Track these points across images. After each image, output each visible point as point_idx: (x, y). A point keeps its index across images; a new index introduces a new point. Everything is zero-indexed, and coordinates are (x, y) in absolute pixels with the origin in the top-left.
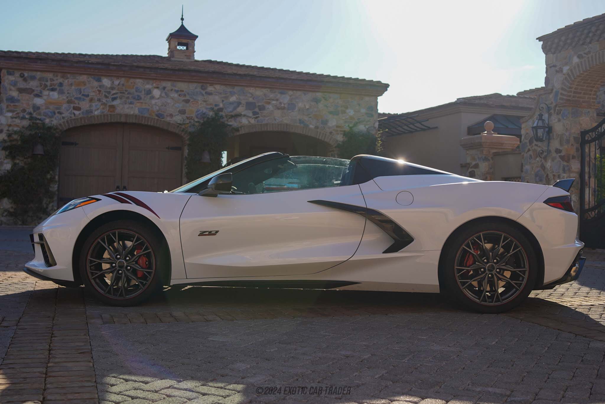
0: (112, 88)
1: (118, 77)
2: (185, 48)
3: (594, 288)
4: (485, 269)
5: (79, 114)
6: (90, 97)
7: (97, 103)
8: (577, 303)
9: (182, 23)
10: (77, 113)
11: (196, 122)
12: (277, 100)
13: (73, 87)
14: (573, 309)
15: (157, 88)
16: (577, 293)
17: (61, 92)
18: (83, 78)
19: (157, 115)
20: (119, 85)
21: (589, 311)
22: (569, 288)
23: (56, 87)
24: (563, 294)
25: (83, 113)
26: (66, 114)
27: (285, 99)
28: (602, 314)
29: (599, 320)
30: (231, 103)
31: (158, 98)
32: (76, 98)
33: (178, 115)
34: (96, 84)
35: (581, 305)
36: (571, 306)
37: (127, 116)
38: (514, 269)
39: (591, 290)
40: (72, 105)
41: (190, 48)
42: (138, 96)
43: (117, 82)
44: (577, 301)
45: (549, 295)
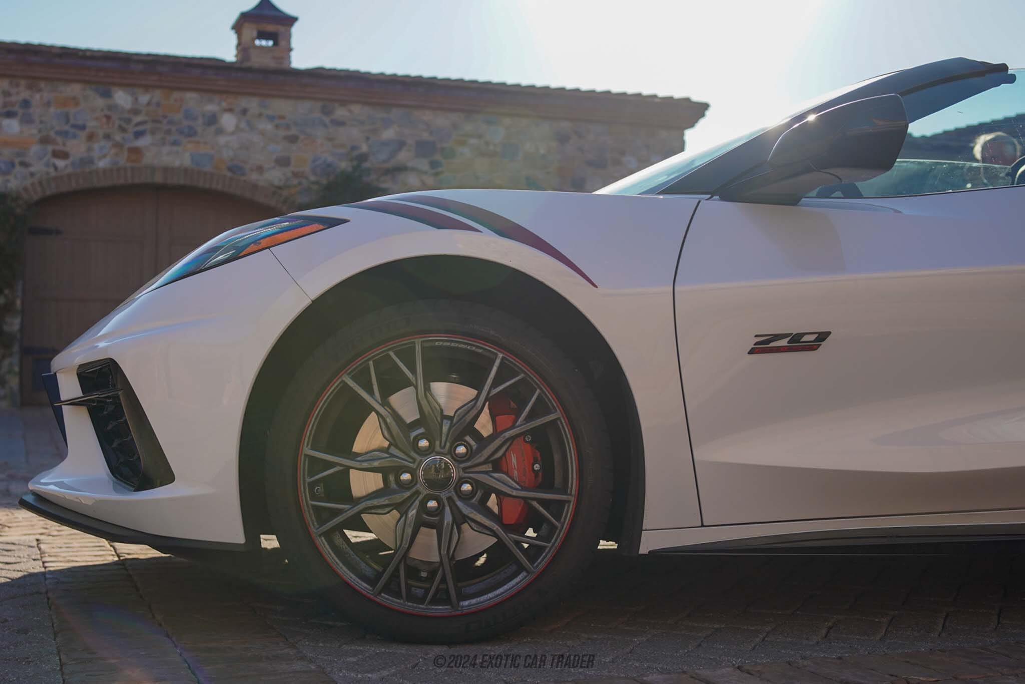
0: (135, 112)
1: (147, 88)
2: (271, 43)
5: (66, 167)
6: (87, 130)
7: (103, 143)
10: (60, 163)
11: (314, 183)
12: (480, 137)
13: (52, 110)
15: (230, 110)
17: (27, 120)
18: (74, 89)
19: (230, 169)
20: (149, 104)
23: (16, 108)
25: (73, 164)
26: (38, 167)
27: (497, 134)
30: (385, 144)
31: (233, 133)
32: (59, 133)
33: (274, 168)
34: (100, 102)
37: (166, 170)
40: (50, 148)
41: (283, 43)
42: (190, 128)
43: (144, 98)
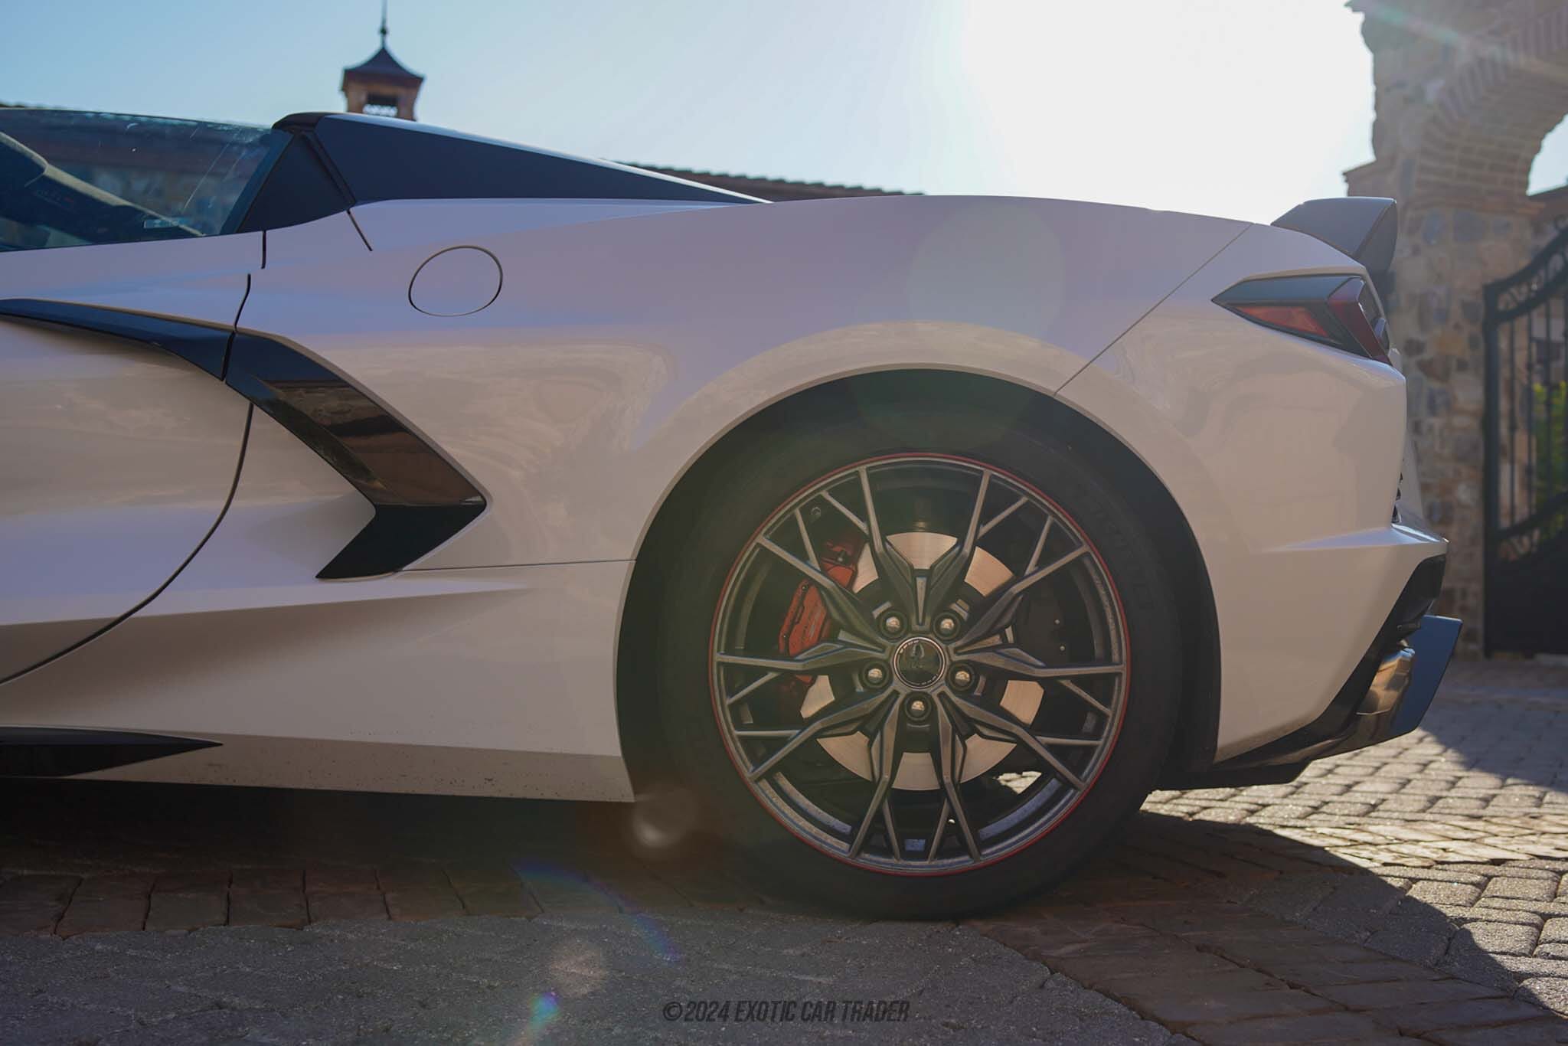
3: (1516, 776)
4: (885, 667)
8: (1427, 853)
9: (383, 42)
14: (1397, 883)
16: (1440, 798)
21: (1478, 898)
22: (1409, 781)
24: (1374, 807)
28: (1546, 917)
29: (1523, 965)
35: (1443, 863)
36: (1387, 870)
38: (1048, 666)
39: (1502, 787)
44: (1430, 838)
45: (1309, 809)
